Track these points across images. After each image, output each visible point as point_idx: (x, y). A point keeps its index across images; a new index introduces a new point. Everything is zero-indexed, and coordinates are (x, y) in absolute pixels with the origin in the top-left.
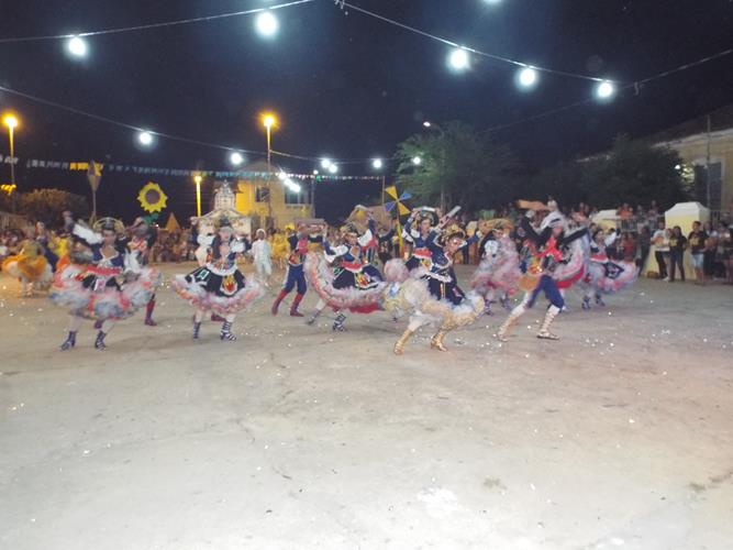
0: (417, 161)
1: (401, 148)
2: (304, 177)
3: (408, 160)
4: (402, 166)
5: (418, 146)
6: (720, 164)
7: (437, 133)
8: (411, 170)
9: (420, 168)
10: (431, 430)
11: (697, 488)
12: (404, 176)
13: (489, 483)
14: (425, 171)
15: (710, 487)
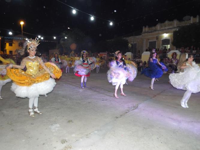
0: (66, 38)
1: (61, 34)
3: (64, 37)
4: (62, 39)
5: (66, 34)
6: (136, 44)
8: (64, 40)
10: (58, 109)
11: (117, 118)
13: (69, 122)
14: (68, 41)
15: (120, 117)
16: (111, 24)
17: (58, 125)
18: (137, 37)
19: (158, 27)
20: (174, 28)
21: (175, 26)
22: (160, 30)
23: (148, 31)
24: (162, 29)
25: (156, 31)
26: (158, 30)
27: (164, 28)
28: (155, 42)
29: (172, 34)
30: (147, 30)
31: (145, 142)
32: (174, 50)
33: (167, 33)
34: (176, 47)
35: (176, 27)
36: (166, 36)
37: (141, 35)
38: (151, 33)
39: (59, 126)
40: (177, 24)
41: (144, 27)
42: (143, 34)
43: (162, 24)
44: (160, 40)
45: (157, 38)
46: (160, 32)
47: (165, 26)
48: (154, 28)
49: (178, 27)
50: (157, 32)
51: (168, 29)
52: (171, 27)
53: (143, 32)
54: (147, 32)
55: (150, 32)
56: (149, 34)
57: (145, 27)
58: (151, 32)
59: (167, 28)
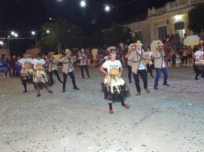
0: (48, 32)
1: (42, 27)
2: (4, 38)
3: (45, 31)
4: (43, 34)
5: (48, 27)
6: (141, 31)
7: (55, 22)
8: (46, 35)
9: (50, 34)
12: (44, 37)
14: (51, 35)
16: (107, 8)
17: (67, 139)
18: (141, 22)
19: (168, 7)
20: (188, 7)
21: (190, 4)
22: (170, 11)
23: (155, 14)
24: (173, 9)
25: (165, 12)
26: (168, 12)
27: (175, 8)
28: (166, 26)
29: (187, 15)
30: (153, 13)
31: (177, 146)
32: (191, 35)
33: (179, 14)
34: (193, 31)
35: (190, 6)
36: (178, 18)
37: (146, 19)
38: (159, 17)
39: (69, 140)
40: (191, 2)
41: (149, 9)
42: (149, 19)
43: (173, 3)
44: (172, 25)
45: (168, 22)
46: (170, 13)
47: (177, 6)
48: (162, 9)
49: (192, 5)
50: (167, 14)
51: (181, 9)
52: (184, 6)
53: (148, 16)
54: (153, 16)
55: (157, 15)
56: (156, 17)
57: (151, 9)
58: (160, 15)
59: (178, 7)
